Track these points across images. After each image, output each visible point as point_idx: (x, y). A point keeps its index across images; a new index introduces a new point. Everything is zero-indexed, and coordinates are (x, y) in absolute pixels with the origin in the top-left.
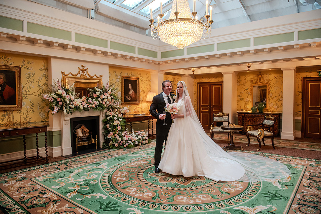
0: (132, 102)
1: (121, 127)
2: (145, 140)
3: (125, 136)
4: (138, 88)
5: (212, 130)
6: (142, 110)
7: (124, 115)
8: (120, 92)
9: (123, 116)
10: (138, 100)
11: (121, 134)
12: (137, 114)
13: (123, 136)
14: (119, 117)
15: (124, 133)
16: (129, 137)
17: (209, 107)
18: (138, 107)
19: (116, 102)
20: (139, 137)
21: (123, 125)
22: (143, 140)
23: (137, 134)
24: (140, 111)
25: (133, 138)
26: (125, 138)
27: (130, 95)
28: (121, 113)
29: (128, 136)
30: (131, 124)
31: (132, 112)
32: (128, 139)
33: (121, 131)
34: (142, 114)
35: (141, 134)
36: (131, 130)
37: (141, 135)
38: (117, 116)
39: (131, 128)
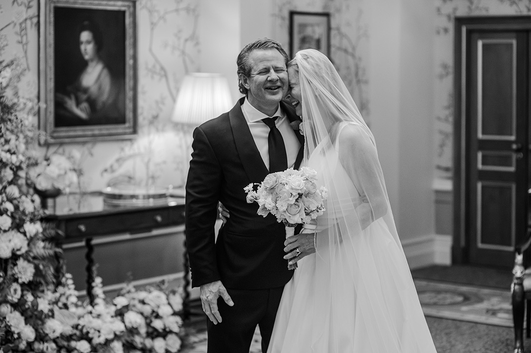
0: (96, 130)
1: (36, 267)
2: (165, 333)
3: (53, 316)
4: (129, 52)
5: (521, 284)
6: (152, 167)
7: (50, 202)
8: (31, 77)
9: (44, 205)
10: (129, 115)
11: (35, 305)
12: (120, 197)
13: (47, 316)
14: (23, 213)
15: (50, 296)
16: (75, 321)
17: (518, 151)
18: (131, 157)
19: (9, 135)
20: (133, 318)
21: (43, 258)
22: (153, 334)
23: (121, 301)
24: (140, 173)
25: (96, 323)
26: (56, 327)
27: (86, 90)
28: (37, 191)
29: (72, 316)
30: (90, 247)
31: (98, 182)
32: (69, 331)
33: (33, 286)
34: (149, 197)
35: (143, 302)
36: (90, 280)
37: (140, 306)
38: (10, 207)
39: (89, 269)
